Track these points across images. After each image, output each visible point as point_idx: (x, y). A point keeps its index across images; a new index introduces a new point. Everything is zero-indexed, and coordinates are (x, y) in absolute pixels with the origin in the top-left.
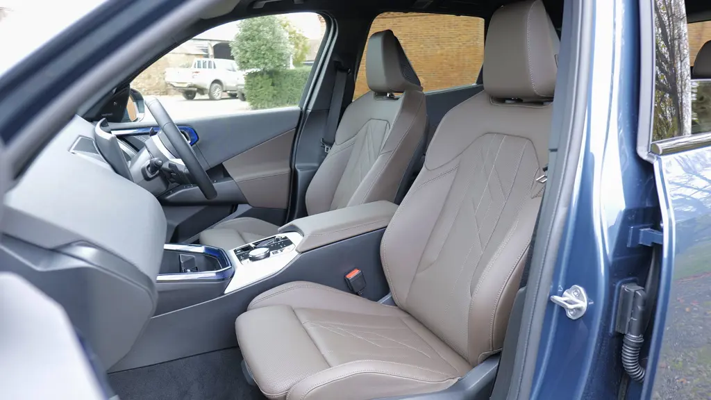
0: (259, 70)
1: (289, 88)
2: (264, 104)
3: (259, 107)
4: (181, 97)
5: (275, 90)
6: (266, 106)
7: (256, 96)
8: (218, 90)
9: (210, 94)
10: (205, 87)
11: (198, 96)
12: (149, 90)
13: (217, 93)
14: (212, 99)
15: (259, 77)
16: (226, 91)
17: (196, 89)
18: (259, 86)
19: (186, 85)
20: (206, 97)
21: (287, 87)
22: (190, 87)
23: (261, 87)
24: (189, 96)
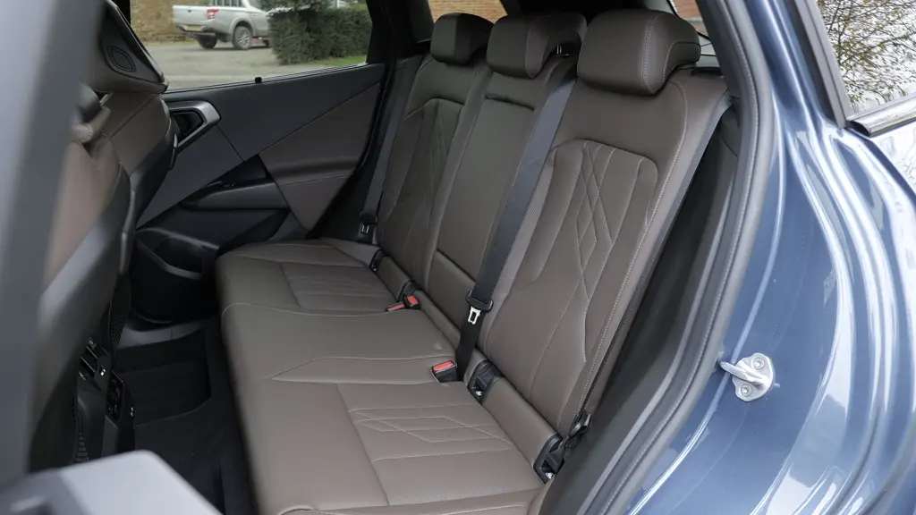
0: (287, 9)
1: (332, 35)
2: (296, 57)
3: (289, 61)
4: (197, 45)
5: (311, 37)
6: (299, 60)
7: (285, 46)
8: (244, 36)
9: (234, 41)
10: (224, 30)
11: (219, 44)
12: (159, 34)
13: (244, 39)
14: (237, 48)
15: (288, 20)
16: (256, 37)
17: (213, 34)
18: (289, 31)
19: (199, 29)
20: (230, 45)
21: (330, 33)
22: (205, 31)
23: (291, 34)
24: (208, 43)
